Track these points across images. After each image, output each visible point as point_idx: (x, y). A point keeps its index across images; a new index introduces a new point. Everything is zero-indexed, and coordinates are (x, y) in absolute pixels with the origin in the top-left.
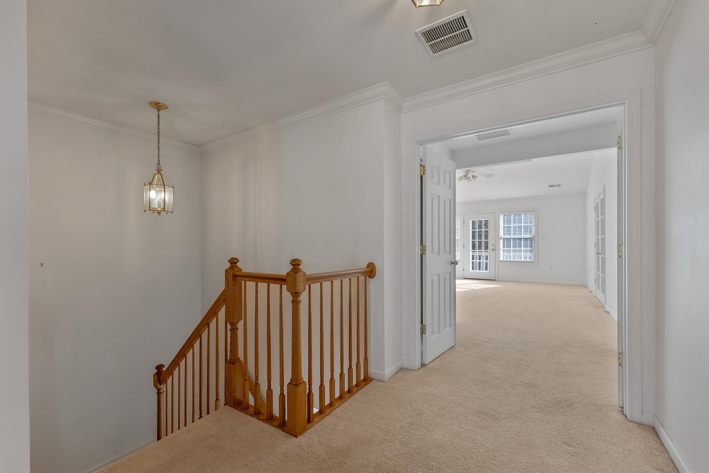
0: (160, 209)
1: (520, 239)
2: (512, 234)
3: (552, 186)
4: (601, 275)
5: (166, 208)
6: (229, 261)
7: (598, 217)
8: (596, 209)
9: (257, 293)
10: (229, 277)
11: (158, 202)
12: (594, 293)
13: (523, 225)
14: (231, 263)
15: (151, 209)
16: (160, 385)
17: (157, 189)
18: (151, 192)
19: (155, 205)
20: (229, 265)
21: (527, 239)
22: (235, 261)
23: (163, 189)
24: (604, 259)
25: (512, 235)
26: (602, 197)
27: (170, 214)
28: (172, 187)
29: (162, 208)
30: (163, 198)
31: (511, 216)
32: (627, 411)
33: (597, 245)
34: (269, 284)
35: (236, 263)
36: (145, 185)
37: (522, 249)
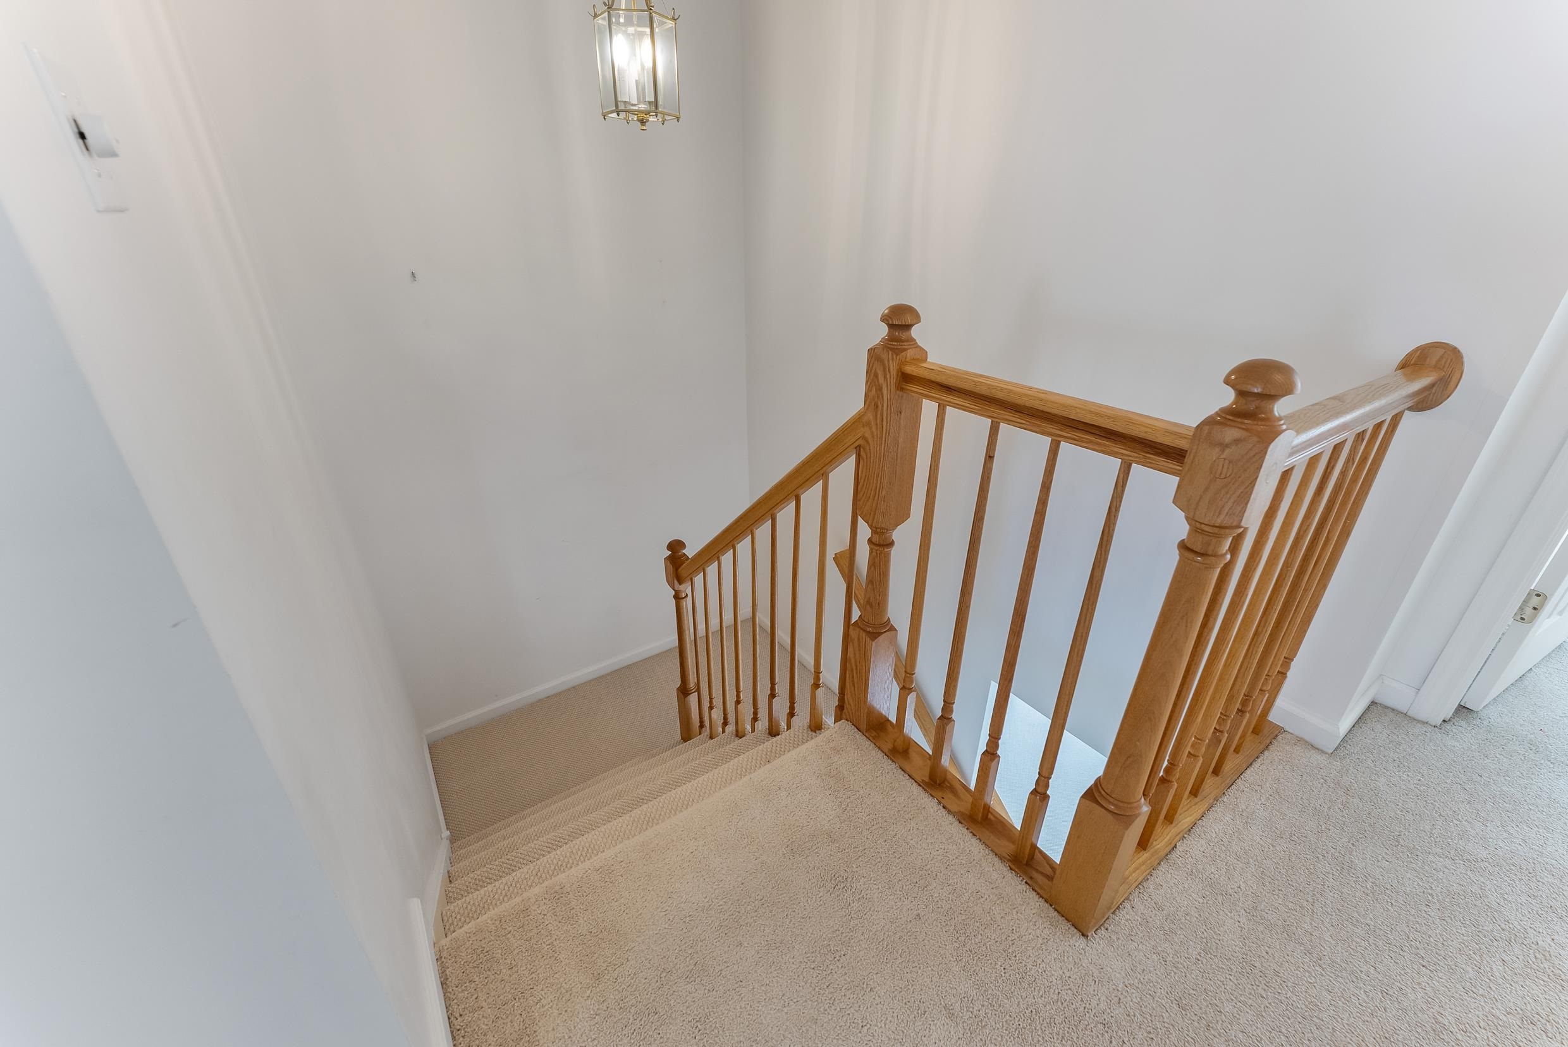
0: (643, 107)
5: (660, 102)
6: (884, 319)
9: (990, 457)
10: (881, 380)
11: (636, 81)
14: (891, 326)
15: (622, 107)
16: (680, 584)
17: (631, 30)
18: (615, 39)
19: (629, 93)
20: (883, 331)
22: (908, 320)
23: (648, 30)
27: (671, 122)
28: (674, 19)
29: (650, 103)
30: (651, 65)
34: (1059, 442)
35: (908, 327)
36: (596, 16)
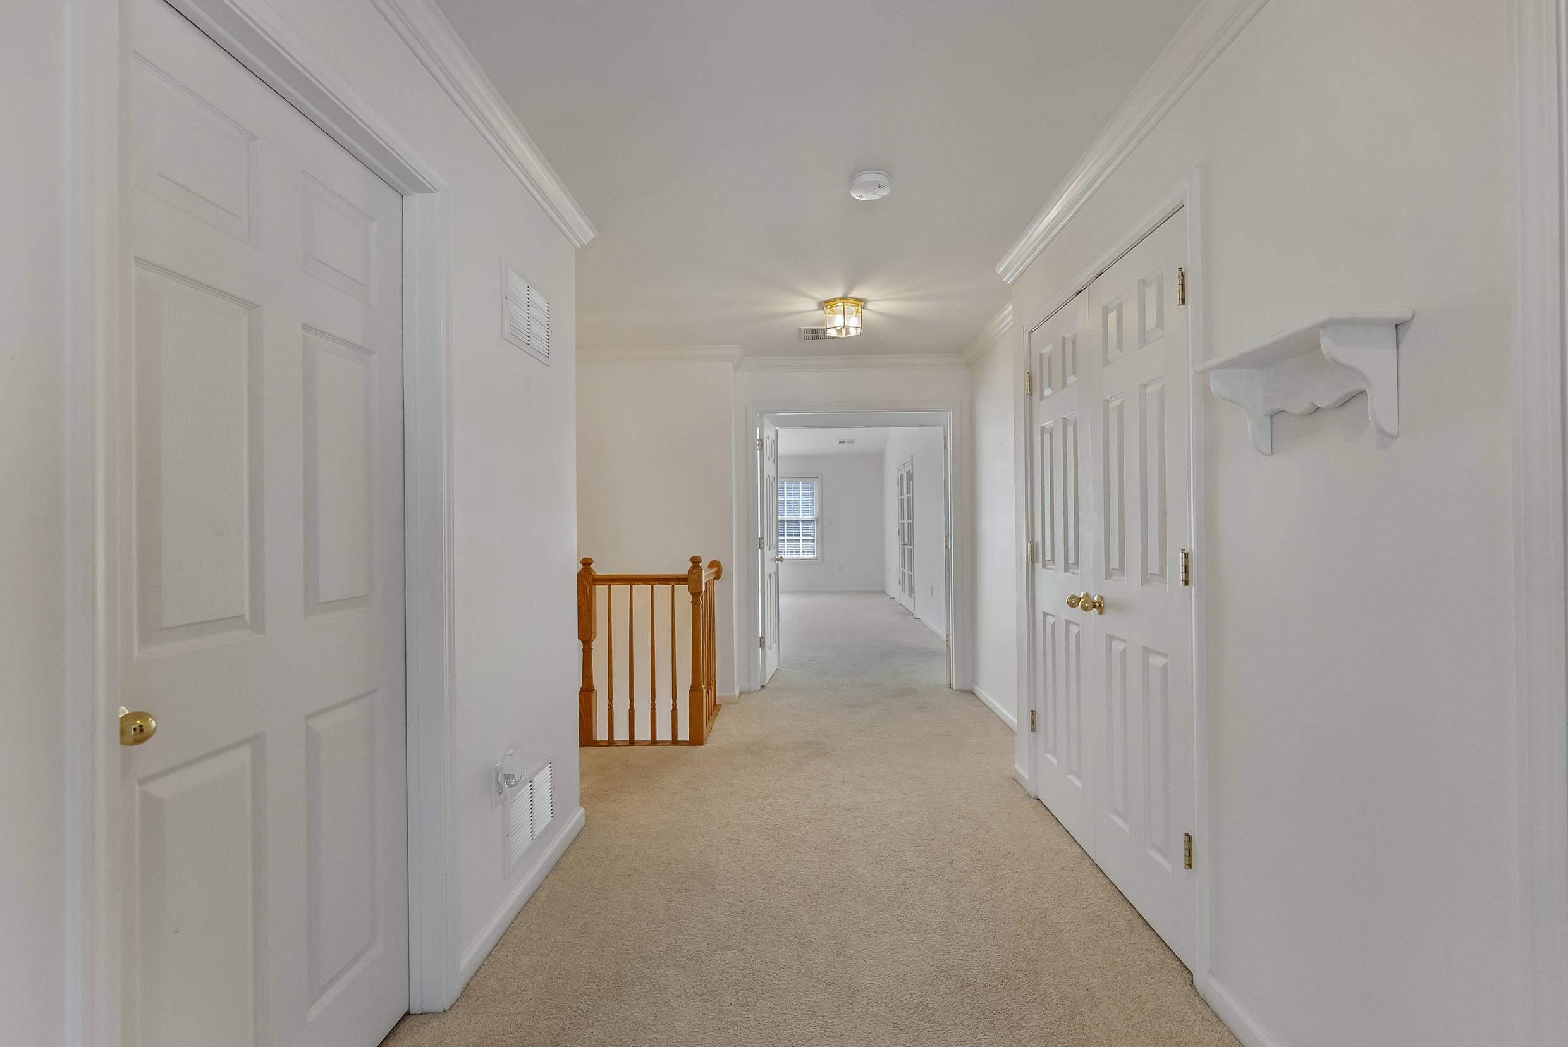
1: (797, 522)
2: (786, 514)
3: (844, 442)
4: (907, 572)
7: (902, 494)
8: (900, 482)
12: (897, 599)
13: (801, 499)
21: (808, 521)
24: (911, 552)
25: (785, 516)
26: (909, 468)
31: (784, 484)
32: (954, 685)
33: (901, 532)
37: (801, 538)
